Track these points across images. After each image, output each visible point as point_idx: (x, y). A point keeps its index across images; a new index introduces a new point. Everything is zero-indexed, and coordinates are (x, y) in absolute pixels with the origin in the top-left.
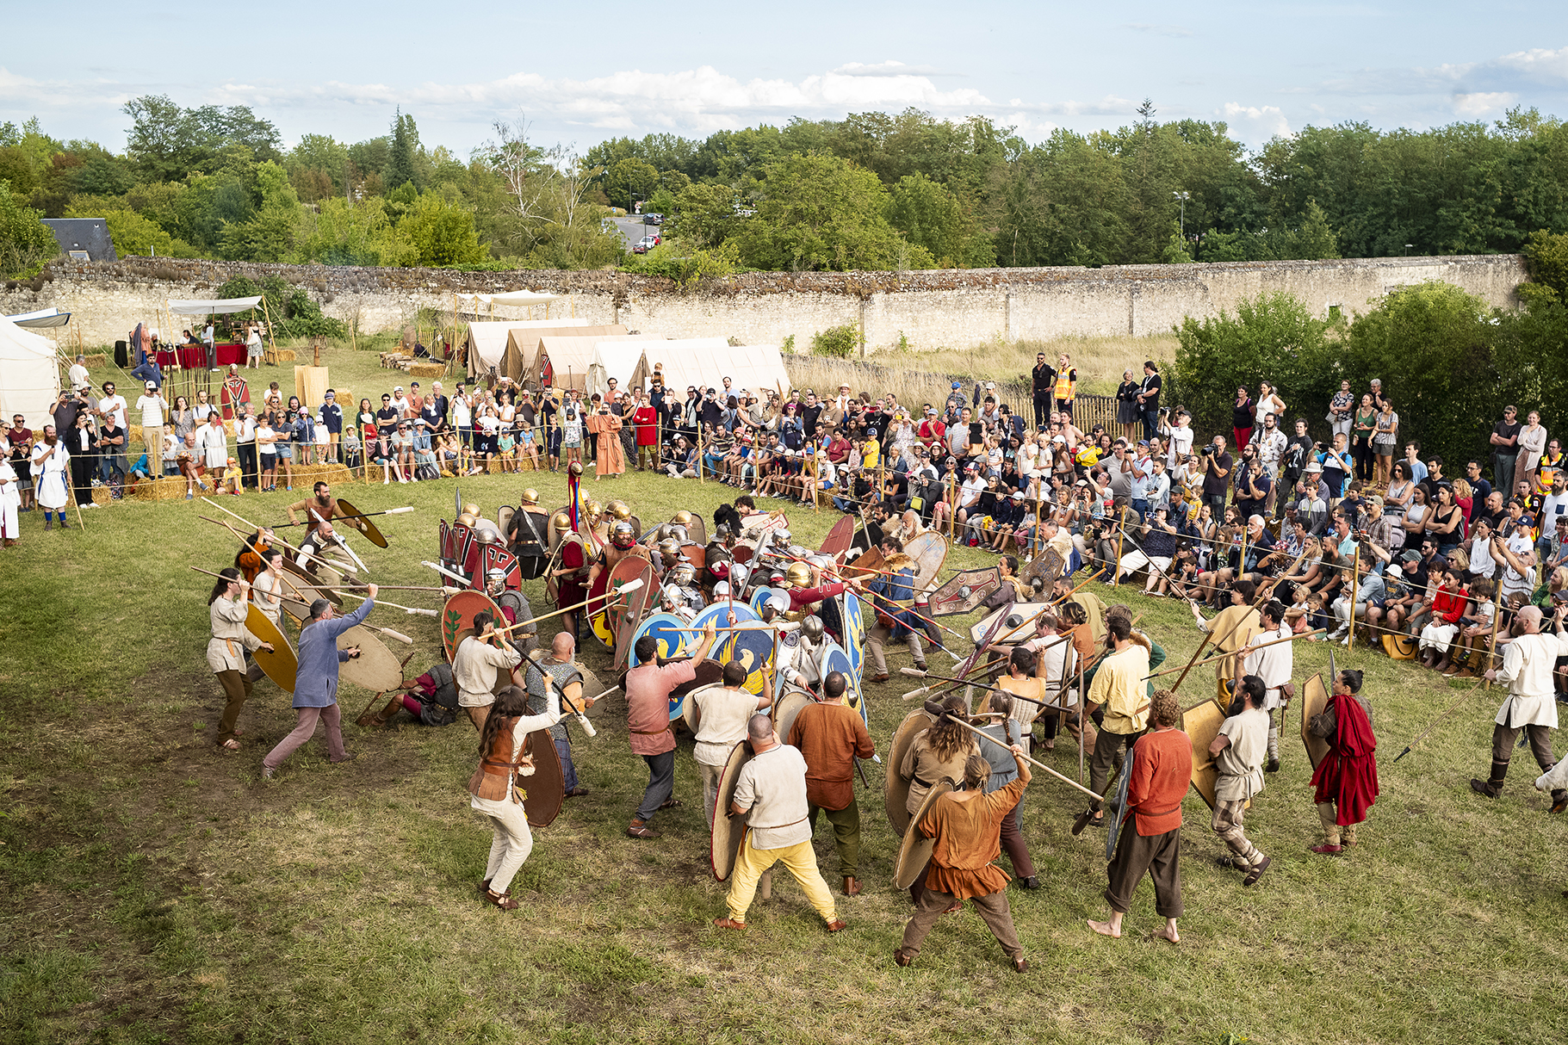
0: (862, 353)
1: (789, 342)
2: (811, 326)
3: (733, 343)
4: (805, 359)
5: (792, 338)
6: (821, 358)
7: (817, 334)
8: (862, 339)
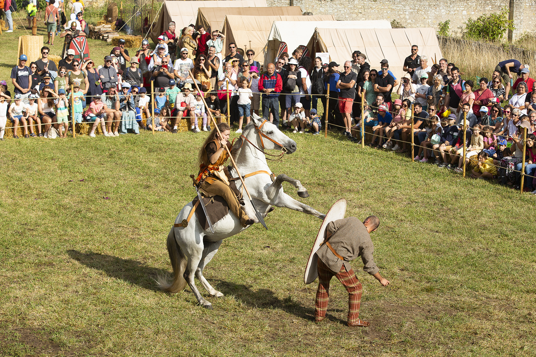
0: (510, 38)
1: (444, 27)
2: (465, 12)
3: (395, 25)
4: (458, 41)
5: (446, 23)
6: (473, 40)
7: (470, 20)
8: (511, 25)
